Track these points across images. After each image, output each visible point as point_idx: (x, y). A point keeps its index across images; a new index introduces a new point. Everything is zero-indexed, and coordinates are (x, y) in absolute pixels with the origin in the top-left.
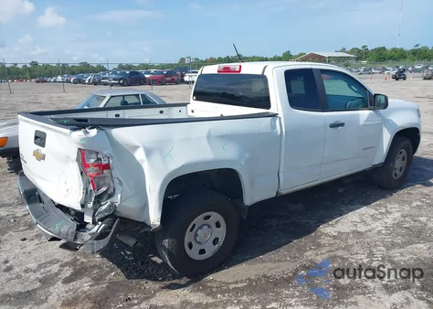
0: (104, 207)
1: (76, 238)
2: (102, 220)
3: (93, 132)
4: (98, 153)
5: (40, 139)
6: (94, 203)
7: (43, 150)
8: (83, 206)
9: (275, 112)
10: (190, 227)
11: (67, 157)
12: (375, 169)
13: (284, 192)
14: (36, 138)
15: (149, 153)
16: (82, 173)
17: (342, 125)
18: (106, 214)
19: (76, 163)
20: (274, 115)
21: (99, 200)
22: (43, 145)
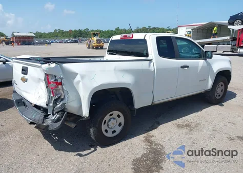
0: (58, 106)
1: (43, 122)
2: (57, 113)
3: (53, 65)
4: (55, 76)
5: (25, 71)
6: (53, 103)
7: (26, 77)
8: (47, 105)
9: (151, 59)
10: (104, 121)
11: (39, 79)
12: (207, 92)
13: (156, 103)
14: (23, 70)
15: (82, 77)
16: (47, 87)
17: (188, 67)
18: (60, 109)
19: (44, 82)
20: (150, 61)
21: (56, 101)
22: (26, 74)
